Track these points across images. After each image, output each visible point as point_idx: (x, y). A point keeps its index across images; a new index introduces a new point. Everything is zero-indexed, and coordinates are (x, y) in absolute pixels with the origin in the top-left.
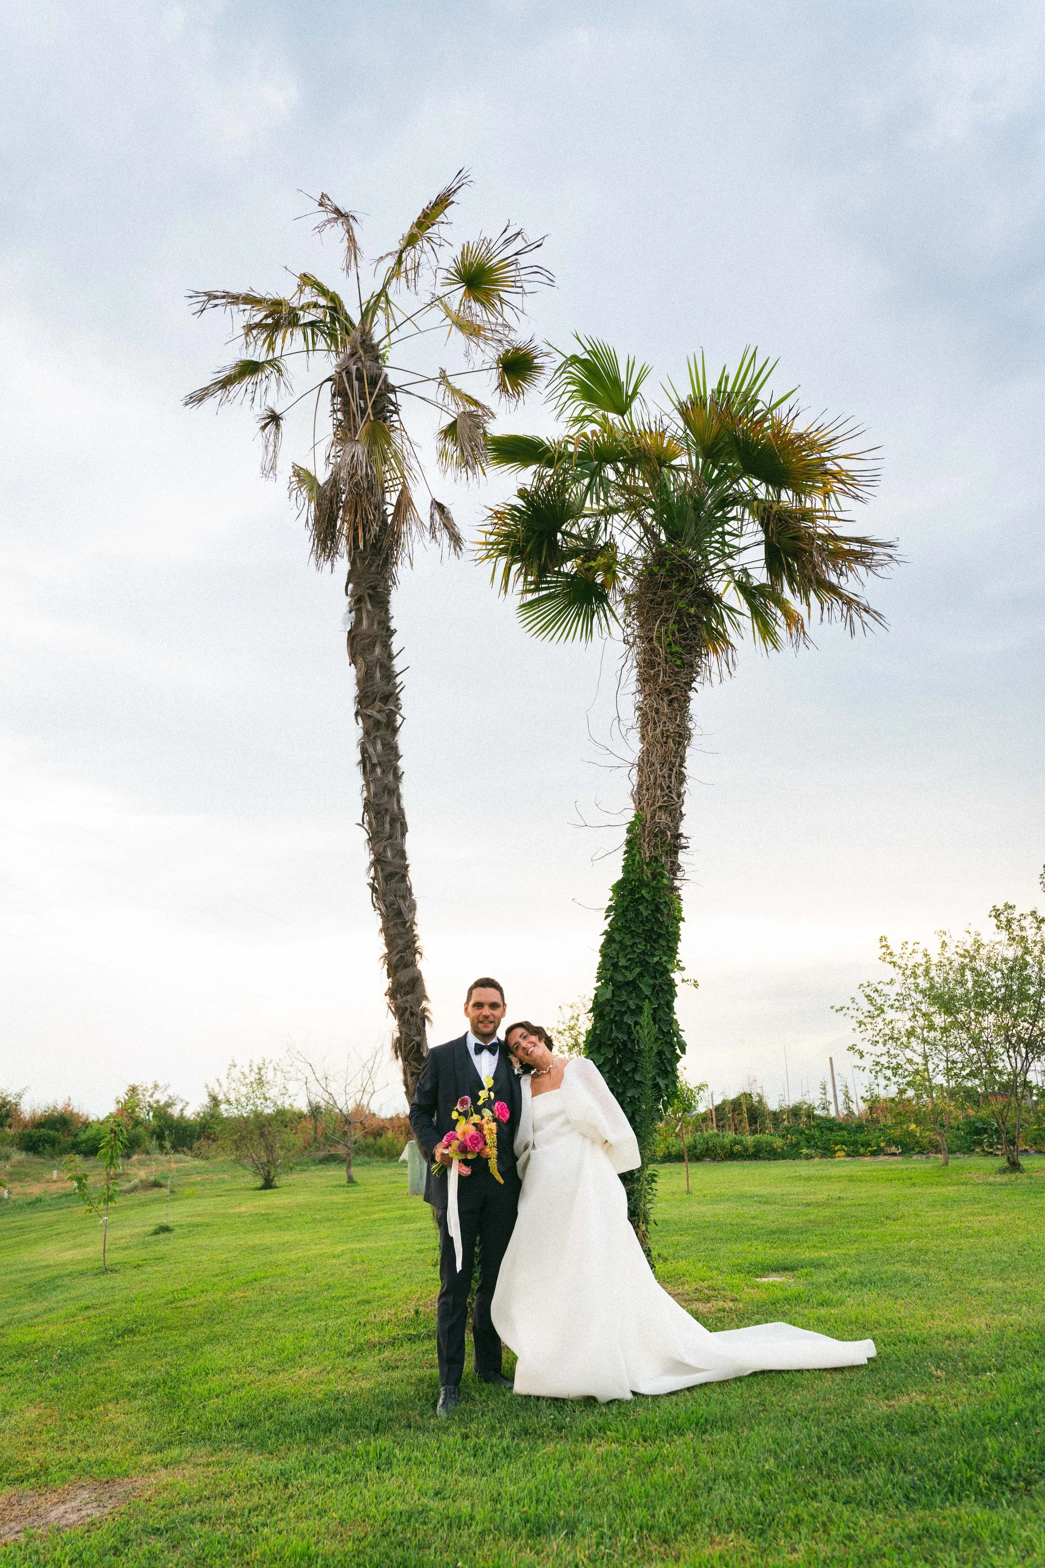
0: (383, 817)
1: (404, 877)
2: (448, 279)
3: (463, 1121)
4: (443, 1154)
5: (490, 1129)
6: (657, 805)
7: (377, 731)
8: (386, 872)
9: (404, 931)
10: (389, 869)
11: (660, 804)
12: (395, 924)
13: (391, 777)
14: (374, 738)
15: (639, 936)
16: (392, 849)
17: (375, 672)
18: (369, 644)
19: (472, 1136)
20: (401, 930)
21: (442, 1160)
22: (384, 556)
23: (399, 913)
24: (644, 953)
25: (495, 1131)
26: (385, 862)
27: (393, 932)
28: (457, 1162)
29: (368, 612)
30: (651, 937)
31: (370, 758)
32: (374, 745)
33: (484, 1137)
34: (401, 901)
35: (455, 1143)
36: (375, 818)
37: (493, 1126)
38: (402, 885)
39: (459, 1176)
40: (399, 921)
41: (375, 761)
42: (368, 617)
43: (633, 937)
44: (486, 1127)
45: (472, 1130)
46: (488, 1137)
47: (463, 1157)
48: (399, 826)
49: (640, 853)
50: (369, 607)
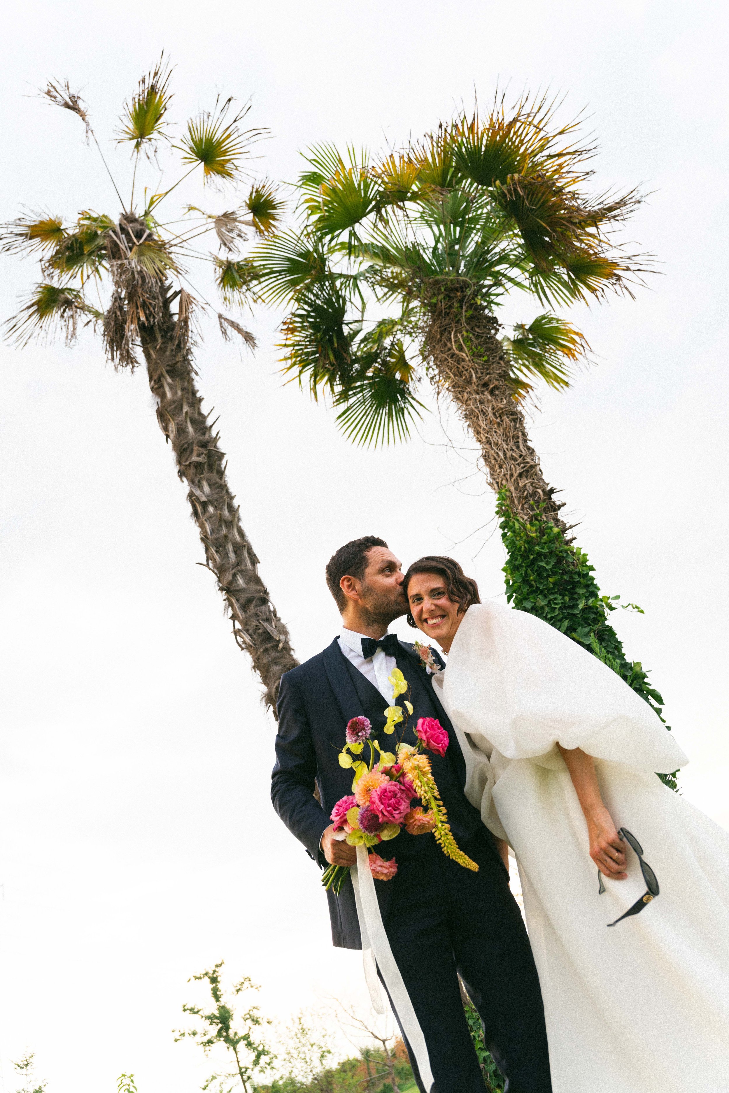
0: (224, 547)
1: (264, 600)
2: (186, 158)
3: (362, 771)
4: (336, 844)
5: (418, 768)
6: (516, 475)
7: (200, 474)
8: (242, 601)
9: (278, 654)
10: (244, 597)
11: (518, 472)
12: (266, 650)
13: (226, 512)
14: (199, 481)
15: (551, 593)
16: (244, 577)
17: (186, 427)
18: (176, 408)
19: (384, 792)
20: (274, 654)
21: (337, 857)
22: (176, 343)
23: (268, 637)
24: (564, 607)
25: (428, 769)
26: (238, 591)
27: (265, 660)
28: (365, 853)
29: (169, 384)
30: (565, 589)
31: (198, 499)
32: (200, 487)
33: (409, 789)
34: (266, 625)
35: (354, 815)
36: (217, 552)
37: (422, 760)
38: (263, 608)
39: (377, 882)
40: (269, 646)
41: (204, 499)
42: (171, 389)
43: (545, 596)
44: (407, 766)
45: (383, 782)
46: (417, 783)
47: (376, 841)
48: (245, 553)
49: (518, 520)
50: (169, 380)
